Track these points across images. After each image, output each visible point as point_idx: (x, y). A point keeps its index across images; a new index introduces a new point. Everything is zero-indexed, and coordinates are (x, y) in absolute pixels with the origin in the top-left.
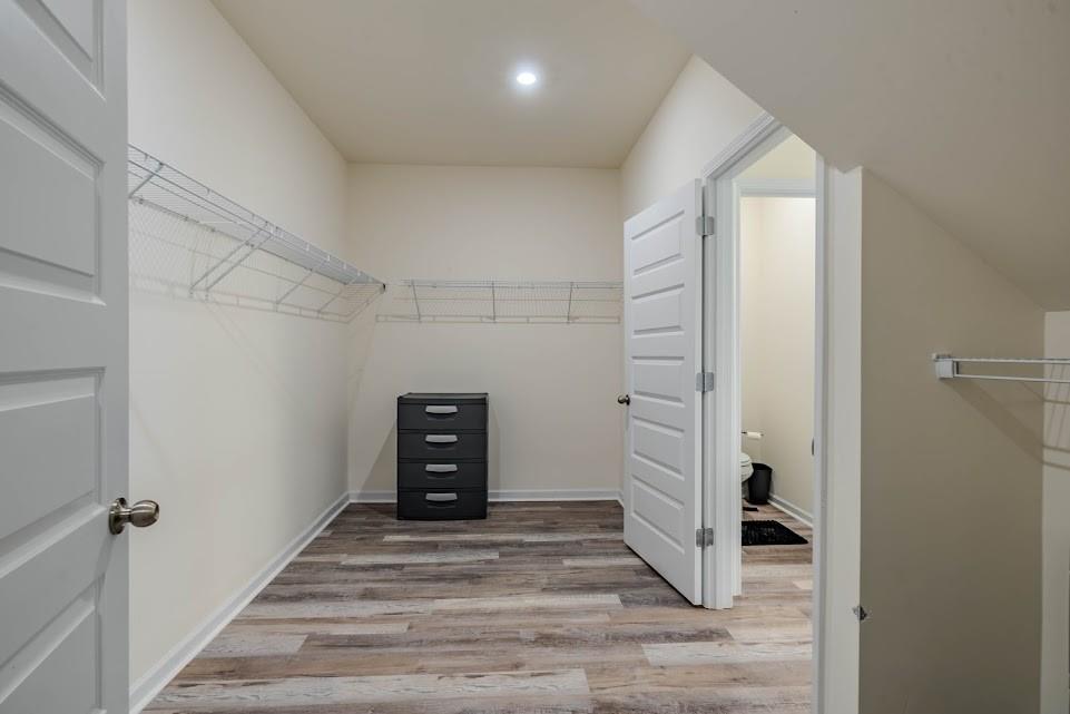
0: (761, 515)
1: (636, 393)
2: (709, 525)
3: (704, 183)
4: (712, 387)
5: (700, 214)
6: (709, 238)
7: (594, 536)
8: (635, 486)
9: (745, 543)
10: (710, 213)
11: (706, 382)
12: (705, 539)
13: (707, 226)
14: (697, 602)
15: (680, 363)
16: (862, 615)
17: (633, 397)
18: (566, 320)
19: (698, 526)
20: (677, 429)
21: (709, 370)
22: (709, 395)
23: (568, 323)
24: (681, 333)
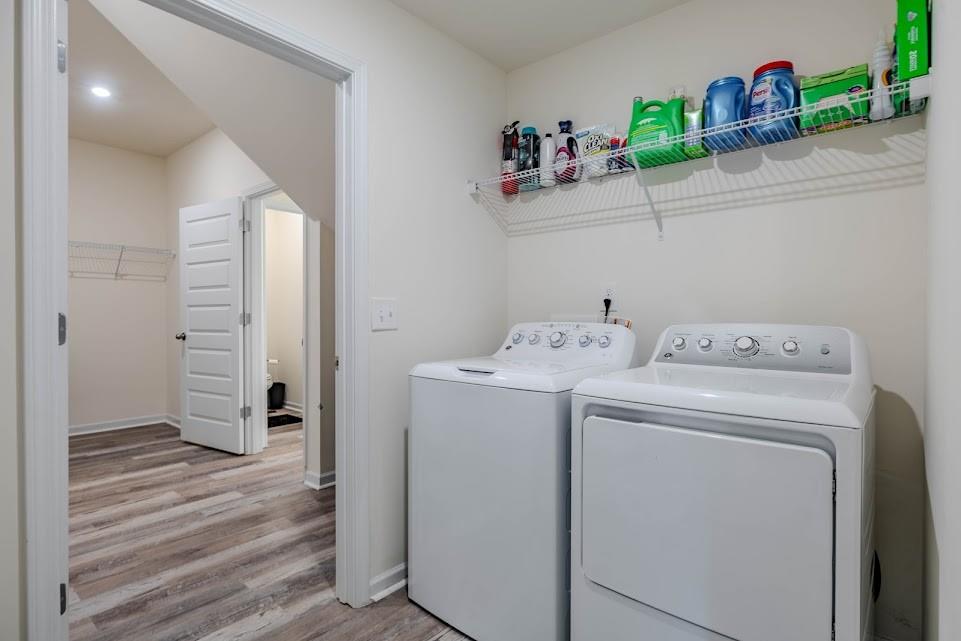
0: (279, 413)
1: (191, 330)
2: (248, 405)
3: (244, 199)
4: (249, 322)
5: (241, 218)
6: (247, 233)
7: (153, 443)
8: (191, 397)
9: (269, 426)
10: (247, 218)
11: (246, 319)
12: (246, 412)
13: (246, 225)
14: (242, 452)
15: (228, 308)
16: (321, 408)
17: (188, 334)
18: (113, 276)
19: (241, 406)
20: (226, 350)
21: (247, 312)
22: (247, 327)
23: (116, 279)
24: (229, 289)
